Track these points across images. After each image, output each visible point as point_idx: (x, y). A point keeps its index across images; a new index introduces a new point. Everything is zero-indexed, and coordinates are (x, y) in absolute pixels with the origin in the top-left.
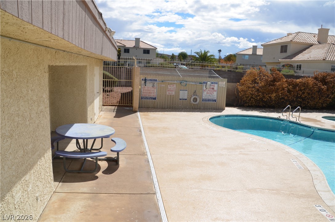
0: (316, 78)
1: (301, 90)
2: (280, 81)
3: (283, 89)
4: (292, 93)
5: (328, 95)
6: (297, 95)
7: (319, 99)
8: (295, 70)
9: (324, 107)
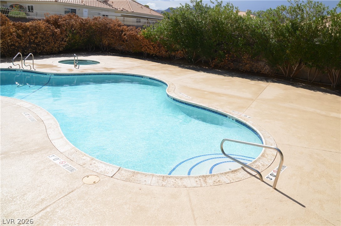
0: (48, 21)
1: (33, 35)
2: (5, 25)
3: (11, 34)
4: (23, 38)
5: (63, 39)
6: (30, 41)
7: (54, 43)
8: (26, 12)
9: (61, 51)
